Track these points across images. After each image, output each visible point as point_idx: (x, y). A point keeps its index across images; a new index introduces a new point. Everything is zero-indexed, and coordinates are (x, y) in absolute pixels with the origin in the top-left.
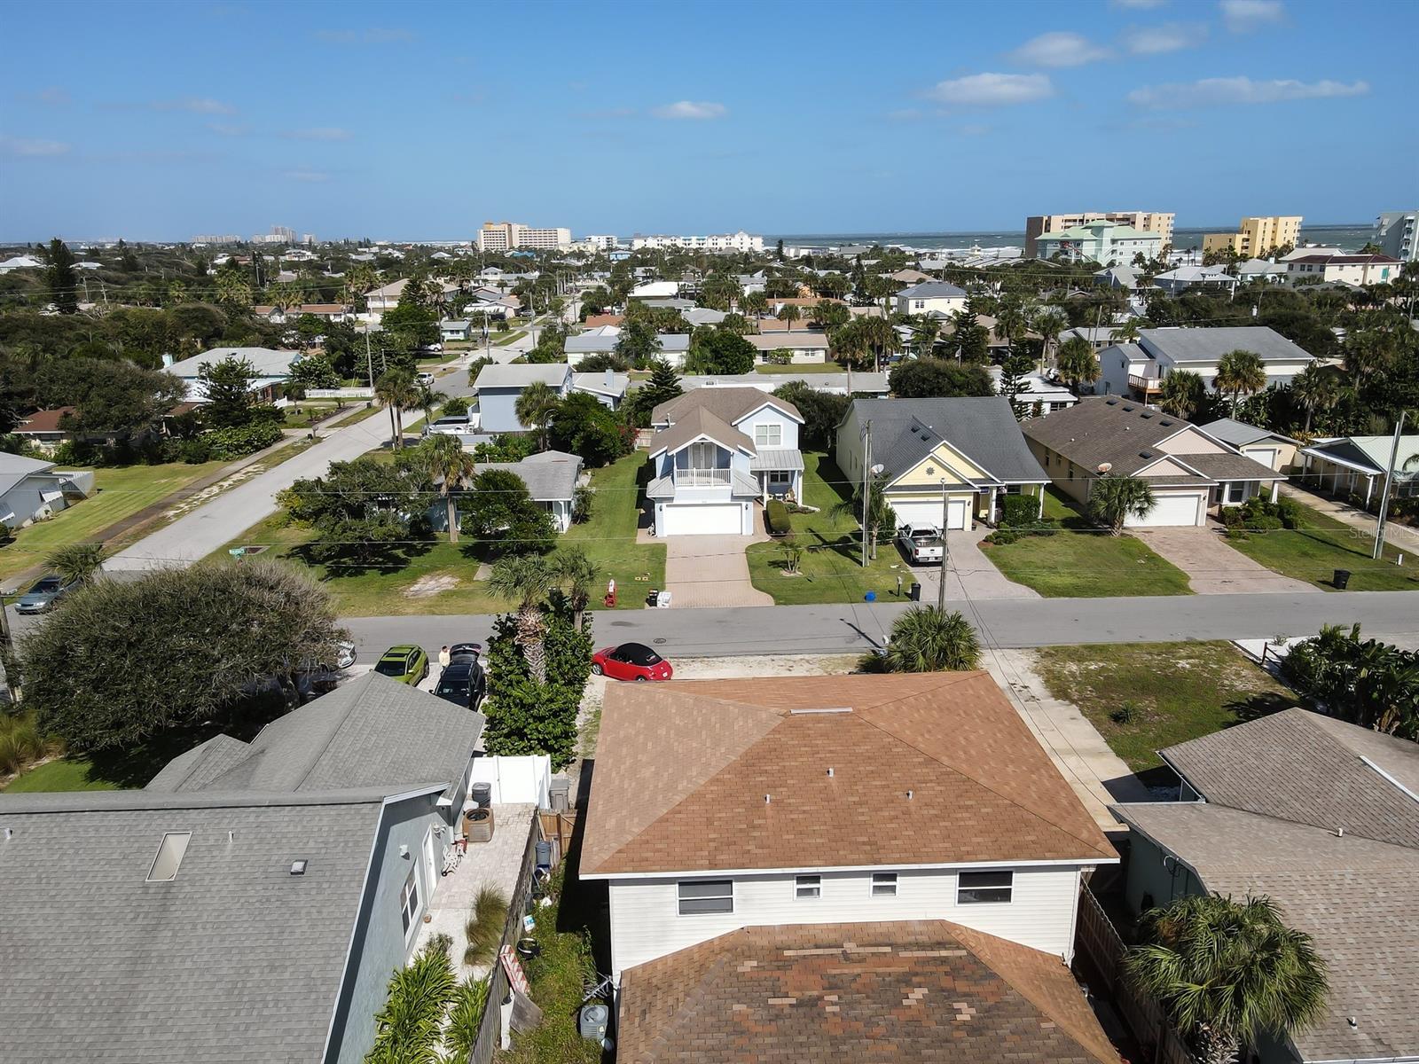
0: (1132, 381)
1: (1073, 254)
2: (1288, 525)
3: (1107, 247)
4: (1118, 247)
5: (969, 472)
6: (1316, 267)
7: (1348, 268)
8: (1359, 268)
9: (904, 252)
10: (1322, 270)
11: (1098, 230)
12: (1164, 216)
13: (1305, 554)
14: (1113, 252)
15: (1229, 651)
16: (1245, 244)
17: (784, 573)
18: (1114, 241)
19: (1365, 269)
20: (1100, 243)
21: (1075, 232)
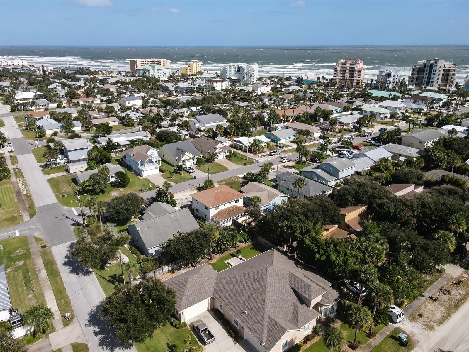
0: (197, 127)
1: (148, 74)
2: (235, 156)
3: (157, 72)
4: (159, 71)
5: (191, 156)
6: (211, 83)
7: (218, 83)
8: (220, 83)
9: (91, 70)
10: (213, 83)
11: (153, 67)
12: (168, 60)
13: (239, 161)
14: (158, 73)
15: (237, 177)
16: (190, 70)
17: (171, 178)
18: (158, 70)
19: (221, 83)
20: (154, 70)
21: (147, 67)
